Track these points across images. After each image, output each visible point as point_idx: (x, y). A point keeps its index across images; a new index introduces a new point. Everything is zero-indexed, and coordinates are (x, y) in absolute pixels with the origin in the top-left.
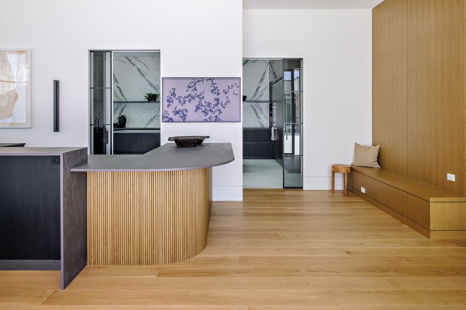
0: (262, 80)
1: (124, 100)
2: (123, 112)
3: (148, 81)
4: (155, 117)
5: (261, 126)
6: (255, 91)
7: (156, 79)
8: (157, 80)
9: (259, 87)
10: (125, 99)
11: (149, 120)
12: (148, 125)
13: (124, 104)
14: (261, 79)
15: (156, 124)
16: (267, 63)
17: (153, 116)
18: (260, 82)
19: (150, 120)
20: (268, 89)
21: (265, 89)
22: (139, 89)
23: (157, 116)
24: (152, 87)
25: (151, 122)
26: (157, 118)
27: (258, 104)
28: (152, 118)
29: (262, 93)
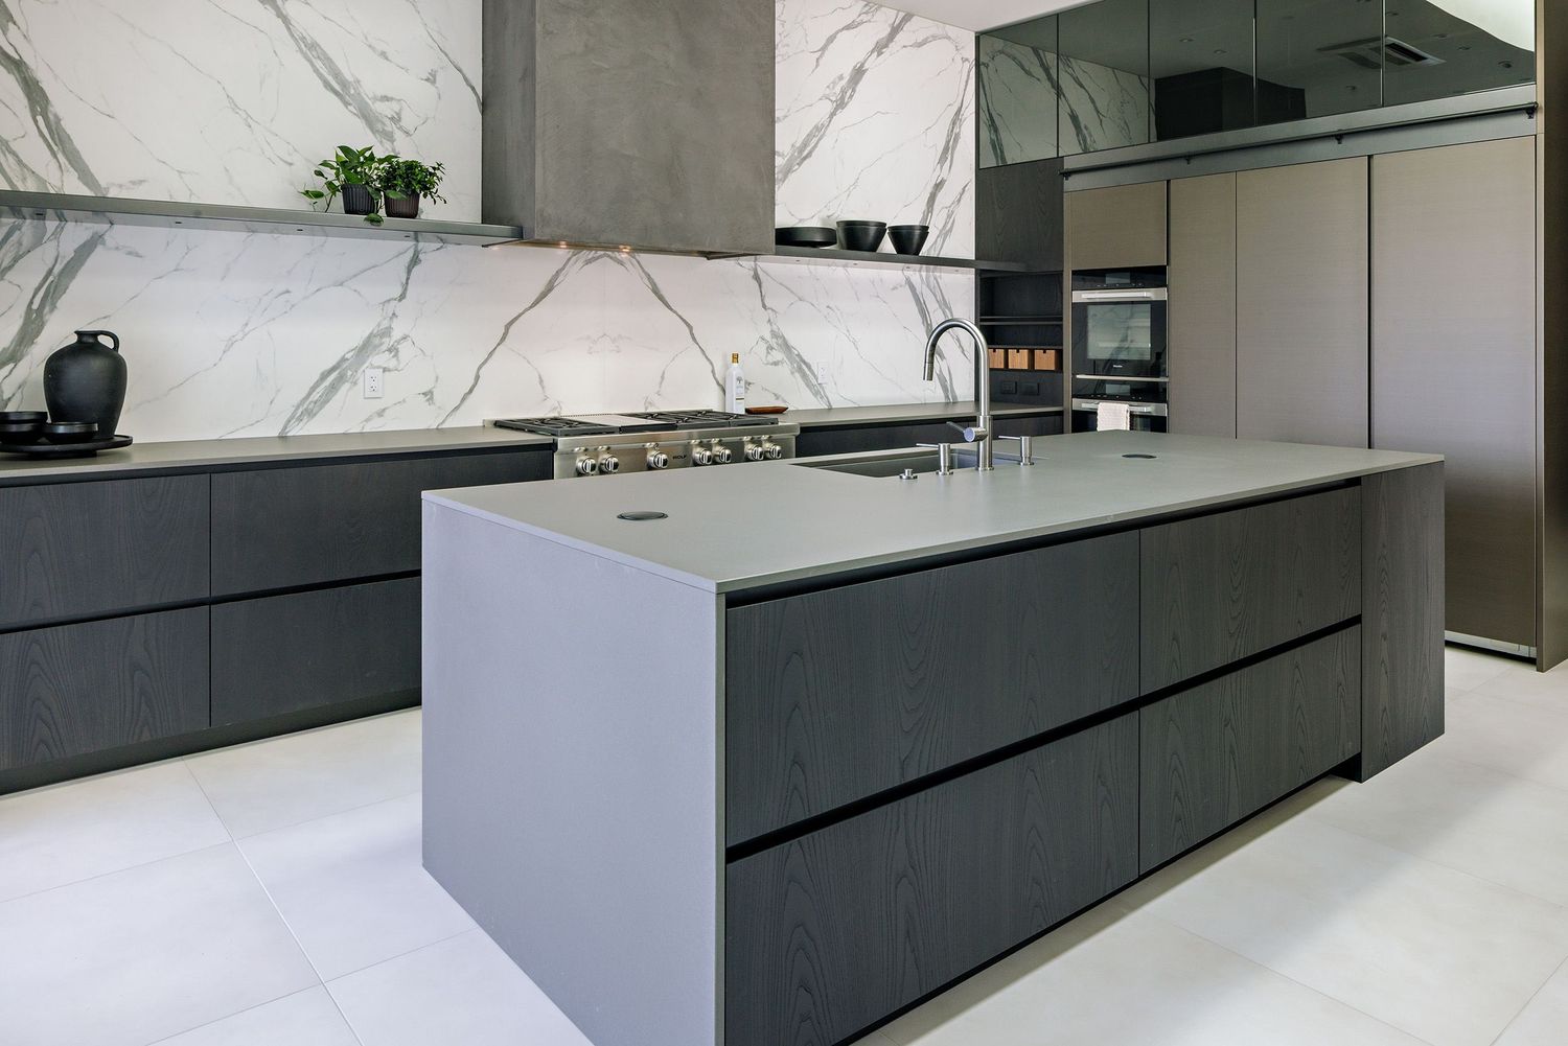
0: (947, 151)
1: (74, 187)
2: (62, 302)
3: (310, 49)
4: (366, 348)
5: (947, 397)
6: (923, 206)
7: (381, 47)
8: (384, 55)
9: (938, 186)
10: (85, 175)
11: (316, 377)
12: (310, 414)
13: (76, 233)
14: (948, 142)
15: (378, 405)
16: (967, 65)
17: (357, 341)
18: (942, 160)
19: (324, 376)
20: (971, 199)
21: (959, 200)
22: (235, 107)
23: (387, 342)
24: (346, 104)
25: (334, 388)
26: (381, 359)
27: (935, 279)
28: (344, 360)
29: (949, 217)
